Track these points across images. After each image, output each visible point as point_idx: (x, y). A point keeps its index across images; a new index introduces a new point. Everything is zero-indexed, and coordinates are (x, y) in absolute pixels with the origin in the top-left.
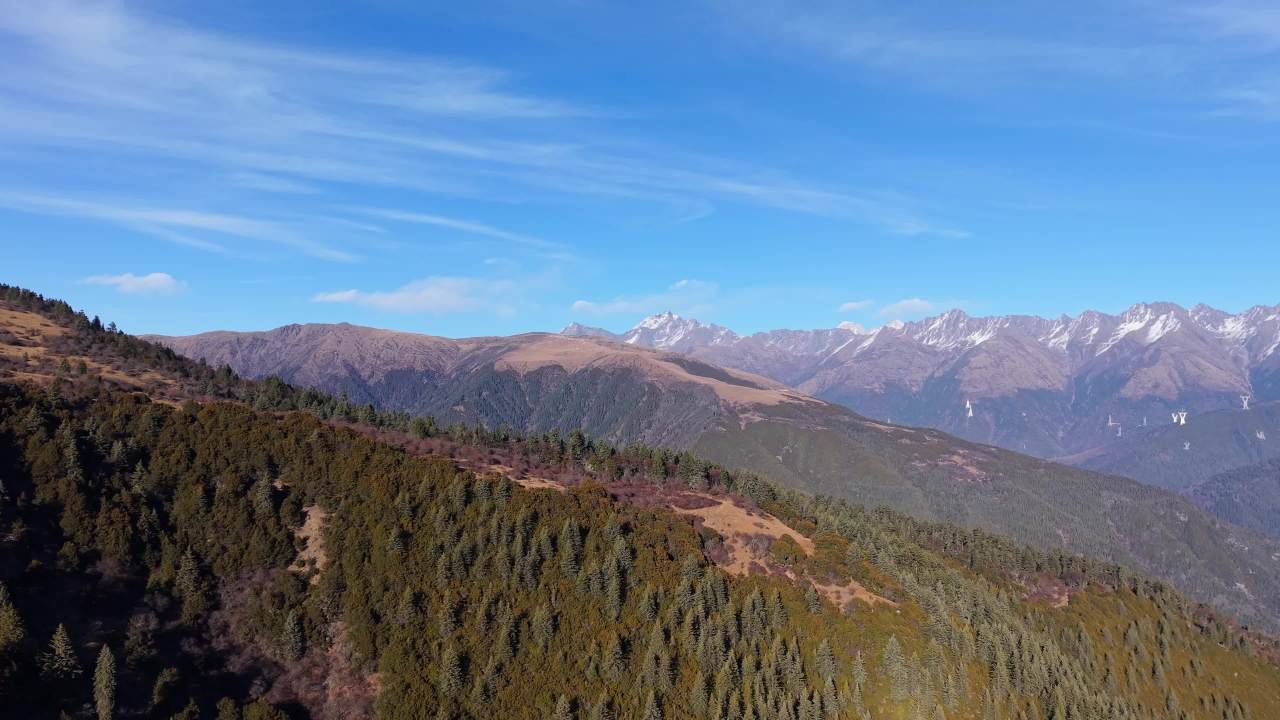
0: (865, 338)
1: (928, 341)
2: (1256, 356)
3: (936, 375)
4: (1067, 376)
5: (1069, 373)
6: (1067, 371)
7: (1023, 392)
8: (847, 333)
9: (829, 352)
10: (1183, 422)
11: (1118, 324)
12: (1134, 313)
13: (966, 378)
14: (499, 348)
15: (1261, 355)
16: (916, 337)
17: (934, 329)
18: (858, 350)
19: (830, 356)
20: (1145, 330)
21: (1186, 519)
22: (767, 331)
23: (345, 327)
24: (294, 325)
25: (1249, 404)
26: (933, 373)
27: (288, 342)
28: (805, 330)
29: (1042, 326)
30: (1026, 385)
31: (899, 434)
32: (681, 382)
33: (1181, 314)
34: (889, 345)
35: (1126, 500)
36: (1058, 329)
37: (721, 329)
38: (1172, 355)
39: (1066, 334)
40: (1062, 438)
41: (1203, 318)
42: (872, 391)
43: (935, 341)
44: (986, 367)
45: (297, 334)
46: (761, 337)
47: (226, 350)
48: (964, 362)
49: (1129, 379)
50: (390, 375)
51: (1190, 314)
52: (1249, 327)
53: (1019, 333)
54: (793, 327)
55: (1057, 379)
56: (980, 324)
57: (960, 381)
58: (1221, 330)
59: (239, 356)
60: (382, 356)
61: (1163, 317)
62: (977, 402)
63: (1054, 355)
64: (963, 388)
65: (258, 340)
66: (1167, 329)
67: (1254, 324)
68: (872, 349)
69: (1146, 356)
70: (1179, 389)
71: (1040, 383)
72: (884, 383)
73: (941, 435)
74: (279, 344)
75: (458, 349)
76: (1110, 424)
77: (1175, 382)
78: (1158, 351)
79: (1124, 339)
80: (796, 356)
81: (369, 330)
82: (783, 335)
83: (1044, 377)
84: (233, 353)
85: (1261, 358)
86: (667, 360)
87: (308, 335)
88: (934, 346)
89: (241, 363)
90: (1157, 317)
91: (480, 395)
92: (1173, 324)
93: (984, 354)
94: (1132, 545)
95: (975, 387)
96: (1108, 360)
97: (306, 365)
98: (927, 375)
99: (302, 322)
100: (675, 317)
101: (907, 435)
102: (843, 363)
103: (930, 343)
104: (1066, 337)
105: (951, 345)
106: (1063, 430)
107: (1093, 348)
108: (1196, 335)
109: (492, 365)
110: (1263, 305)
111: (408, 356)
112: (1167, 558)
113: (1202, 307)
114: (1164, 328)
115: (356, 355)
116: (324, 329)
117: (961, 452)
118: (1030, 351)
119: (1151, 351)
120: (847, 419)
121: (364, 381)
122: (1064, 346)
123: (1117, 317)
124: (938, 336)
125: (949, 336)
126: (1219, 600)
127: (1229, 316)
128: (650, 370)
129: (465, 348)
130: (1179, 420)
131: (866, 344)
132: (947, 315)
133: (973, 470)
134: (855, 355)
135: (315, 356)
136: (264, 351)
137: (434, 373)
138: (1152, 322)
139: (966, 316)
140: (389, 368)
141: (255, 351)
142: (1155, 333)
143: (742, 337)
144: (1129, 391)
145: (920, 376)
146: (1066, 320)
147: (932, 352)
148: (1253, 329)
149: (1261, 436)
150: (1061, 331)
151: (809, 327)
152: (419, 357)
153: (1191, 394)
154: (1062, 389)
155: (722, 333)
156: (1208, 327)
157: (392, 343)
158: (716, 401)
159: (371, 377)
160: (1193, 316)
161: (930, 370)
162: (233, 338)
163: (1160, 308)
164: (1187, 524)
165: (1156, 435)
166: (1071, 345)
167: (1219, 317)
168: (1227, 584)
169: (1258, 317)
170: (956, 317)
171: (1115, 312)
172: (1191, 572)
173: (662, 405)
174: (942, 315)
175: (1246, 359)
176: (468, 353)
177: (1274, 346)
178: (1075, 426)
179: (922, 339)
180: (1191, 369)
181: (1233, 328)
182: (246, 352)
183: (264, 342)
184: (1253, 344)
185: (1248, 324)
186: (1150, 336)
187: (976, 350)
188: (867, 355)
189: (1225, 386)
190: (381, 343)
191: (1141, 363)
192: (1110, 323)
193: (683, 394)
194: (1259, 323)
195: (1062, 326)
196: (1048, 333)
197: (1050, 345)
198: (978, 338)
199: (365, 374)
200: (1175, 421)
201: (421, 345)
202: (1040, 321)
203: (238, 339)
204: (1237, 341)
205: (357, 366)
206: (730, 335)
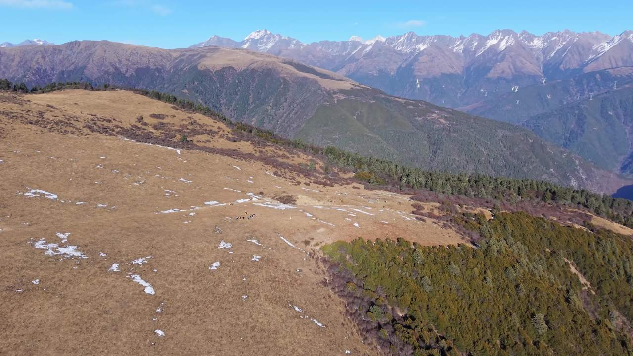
0: (367, 46)
1: (397, 48)
2: (546, 57)
3: (402, 66)
4: (462, 67)
5: (463, 65)
6: (462, 64)
7: (443, 74)
8: (359, 43)
9: (349, 54)
10: (516, 90)
11: (486, 40)
12: (494, 35)
13: (417, 68)
14: (194, 55)
15: (549, 57)
16: (392, 46)
17: (400, 42)
18: (364, 52)
19: (351, 56)
20: (499, 44)
21: (532, 141)
22: (318, 41)
23: (106, 43)
24: (76, 41)
25: (545, 82)
26: (401, 65)
27: (73, 51)
28: (337, 41)
29: (452, 40)
30: (445, 71)
31: (407, 104)
32: (299, 77)
33: (515, 35)
34: (380, 50)
35: (508, 133)
36: (459, 42)
37: (294, 39)
38: (511, 57)
39: (462, 45)
40: (460, 97)
41: (525, 37)
42: (373, 74)
43: (401, 48)
44: (426, 62)
45: (79, 46)
46: (315, 45)
47: (39, 56)
48: (416, 59)
49: (491, 69)
50: (138, 71)
51: (519, 36)
52: (544, 42)
53: (441, 44)
54: (331, 40)
55: (458, 68)
56: (422, 40)
57: (414, 69)
58: (531, 44)
59: (47, 59)
60: (130, 60)
61: (507, 37)
62: (422, 80)
63: (457, 55)
64: (416, 73)
65: (56, 50)
66: (509, 43)
67: (547, 41)
68: (371, 53)
69: (499, 57)
70: (513, 74)
71: (451, 71)
72: (378, 70)
73: (426, 103)
74: (69, 52)
75: (171, 56)
76: (482, 90)
77: (511, 70)
78: (505, 55)
79: (488, 49)
80: (333, 55)
81: (120, 45)
82: (325, 43)
83: (453, 67)
84: (44, 58)
85: (548, 58)
86: (285, 63)
87: (85, 47)
88: (400, 51)
89: (50, 64)
90: (504, 37)
91: (194, 84)
92: (512, 41)
93: (426, 56)
94: (510, 153)
95: (421, 72)
96: (482, 58)
97: (88, 65)
98: (398, 66)
99: (80, 40)
100: (268, 32)
101: (412, 104)
102: (358, 60)
103: (399, 49)
104: (462, 47)
105: (409, 50)
106: (460, 93)
107: (475, 52)
108: (521, 47)
109: (196, 66)
110: (551, 31)
111: (145, 60)
112: (525, 159)
113: (524, 32)
114: (507, 43)
115: (116, 59)
116: (94, 44)
117: (436, 112)
118: (447, 54)
119: (502, 55)
120: (383, 96)
121: (124, 74)
122: (461, 51)
123: (487, 37)
124: (402, 45)
125: (408, 46)
126: (544, 177)
127: (535, 37)
128: (282, 70)
129: (174, 55)
130: (515, 90)
131: (368, 49)
132: (407, 35)
133: (442, 121)
134: (362, 55)
135: (93, 60)
136: (61, 56)
137: (161, 69)
138: (501, 40)
139: (416, 35)
140: (136, 66)
141: (56, 57)
142: (503, 46)
143: (305, 45)
144: (492, 74)
145: (395, 67)
146: (462, 38)
147: (399, 53)
148: (546, 44)
149: (549, 97)
150: (460, 43)
151: (339, 40)
152: (152, 60)
153: (518, 76)
154: (460, 73)
155: (294, 42)
156: (526, 42)
157: (133, 52)
158: (320, 88)
159: (127, 71)
160: (519, 37)
161: (399, 63)
162: (42, 49)
163: (506, 32)
164: (532, 143)
165: (505, 97)
166: (465, 51)
167: (531, 38)
168: (546, 169)
169: (549, 38)
170: (412, 35)
171: (485, 34)
172: (534, 165)
173: (291, 89)
174: (405, 34)
175: (542, 58)
176: (177, 59)
177: (554, 53)
178: (466, 92)
179: (395, 47)
180: (519, 64)
181: (537, 43)
182: (51, 57)
183: (60, 51)
184: (545, 51)
185: (544, 41)
186: (501, 47)
187: (421, 53)
188: (369, 55)
189: (533, 72)
190: (129, 52)
191: (497, 61)
192: (483, 39)
193: (302, 83)
194: (549, 41)
195: (461, 41)
196: (454, 45)
197: (455, 50)
198: (422, 47)
199: (123, 70)
200: (513, 90)
201: (150, 54)
202: (451, 38)
203: (45, 50)
204: (538, 50)
205: (117, 65)
206: (299, 44)
